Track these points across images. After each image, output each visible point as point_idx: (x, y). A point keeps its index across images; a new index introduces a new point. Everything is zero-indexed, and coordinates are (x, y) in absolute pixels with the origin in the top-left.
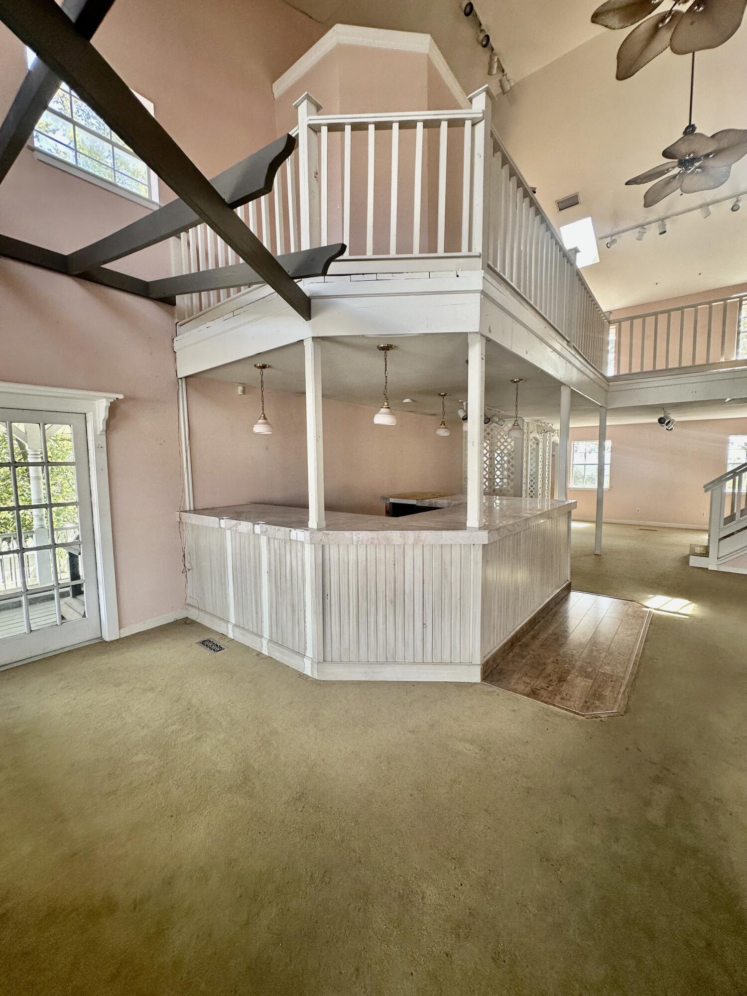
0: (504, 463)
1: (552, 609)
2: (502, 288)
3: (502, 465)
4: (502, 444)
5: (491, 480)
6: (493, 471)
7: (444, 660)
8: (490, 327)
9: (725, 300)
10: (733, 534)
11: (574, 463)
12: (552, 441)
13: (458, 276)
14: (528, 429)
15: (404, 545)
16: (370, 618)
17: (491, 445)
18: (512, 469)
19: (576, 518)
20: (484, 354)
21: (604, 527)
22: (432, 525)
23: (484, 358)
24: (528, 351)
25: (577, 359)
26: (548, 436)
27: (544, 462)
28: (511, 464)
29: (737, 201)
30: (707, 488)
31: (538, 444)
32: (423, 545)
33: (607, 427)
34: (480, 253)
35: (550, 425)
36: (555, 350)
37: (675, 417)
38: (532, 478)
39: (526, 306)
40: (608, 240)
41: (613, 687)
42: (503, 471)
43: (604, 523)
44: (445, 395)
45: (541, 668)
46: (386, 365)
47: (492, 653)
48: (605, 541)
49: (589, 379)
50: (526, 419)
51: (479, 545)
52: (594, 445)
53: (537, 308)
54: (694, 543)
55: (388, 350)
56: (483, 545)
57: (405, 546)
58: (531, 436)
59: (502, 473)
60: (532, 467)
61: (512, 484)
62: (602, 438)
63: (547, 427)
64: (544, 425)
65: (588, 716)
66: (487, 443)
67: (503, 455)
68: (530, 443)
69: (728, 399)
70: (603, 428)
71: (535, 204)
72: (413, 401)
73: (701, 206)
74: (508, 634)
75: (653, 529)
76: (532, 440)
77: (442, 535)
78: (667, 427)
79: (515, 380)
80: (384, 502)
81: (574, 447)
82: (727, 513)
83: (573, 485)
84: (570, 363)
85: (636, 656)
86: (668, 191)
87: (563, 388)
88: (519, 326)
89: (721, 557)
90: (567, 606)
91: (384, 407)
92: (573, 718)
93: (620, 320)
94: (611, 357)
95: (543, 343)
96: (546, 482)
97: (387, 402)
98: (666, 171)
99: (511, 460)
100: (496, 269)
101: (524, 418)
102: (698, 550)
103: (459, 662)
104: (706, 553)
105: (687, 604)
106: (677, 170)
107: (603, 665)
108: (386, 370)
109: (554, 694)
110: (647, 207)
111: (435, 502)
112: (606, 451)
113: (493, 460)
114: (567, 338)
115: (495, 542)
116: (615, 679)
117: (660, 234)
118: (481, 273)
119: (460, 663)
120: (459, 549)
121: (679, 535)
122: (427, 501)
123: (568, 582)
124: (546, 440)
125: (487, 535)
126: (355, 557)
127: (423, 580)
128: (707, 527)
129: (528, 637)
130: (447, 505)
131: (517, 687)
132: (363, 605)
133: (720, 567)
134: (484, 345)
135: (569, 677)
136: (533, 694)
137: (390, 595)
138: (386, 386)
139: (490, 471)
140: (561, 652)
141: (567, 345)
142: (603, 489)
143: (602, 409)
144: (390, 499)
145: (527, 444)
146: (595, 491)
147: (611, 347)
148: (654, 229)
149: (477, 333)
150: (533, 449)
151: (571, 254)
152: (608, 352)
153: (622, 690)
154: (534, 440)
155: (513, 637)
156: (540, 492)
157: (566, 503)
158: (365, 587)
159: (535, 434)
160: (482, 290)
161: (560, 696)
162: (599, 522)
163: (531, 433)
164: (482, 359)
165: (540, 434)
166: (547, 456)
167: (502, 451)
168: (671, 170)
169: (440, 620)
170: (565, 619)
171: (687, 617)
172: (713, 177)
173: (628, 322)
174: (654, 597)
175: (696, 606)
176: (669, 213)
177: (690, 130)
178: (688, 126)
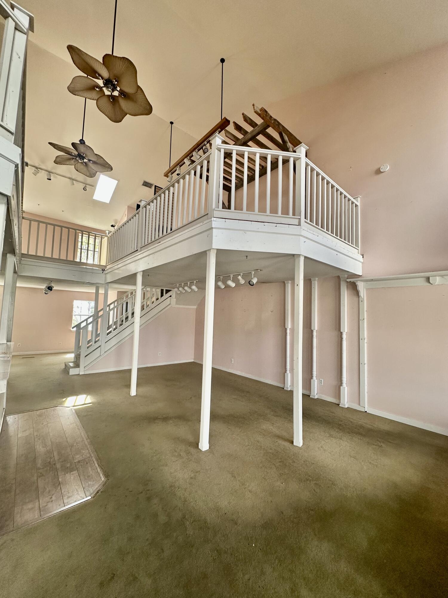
8: (13, 195)
9: (89, 232)
10: (91, 353)
29: (86, 186)
34: (14, 132)
37: (57, 287)
41: (90, 466)
73: (70, 178)
86: (68, 163)
89: (86, 366)
102: (71, 365)
104: (77, 366)
105: (85, 397)
107: (74, 456)
110: (55, 163)
116: (87, 460)
117: (48, 179)
118: (20, 151)
121: (51, 357)
123: (5, 410)
133: (85, 372)
149: (7, 196)
153: (97, 465)
160: (18, 164)
171: (91, 404)
172: (89, 171)
173: (37, 223)
174: (66, 399)
175: (90, 396)
176: (53, 171)
177: (82, 141)
178: (82, 139)
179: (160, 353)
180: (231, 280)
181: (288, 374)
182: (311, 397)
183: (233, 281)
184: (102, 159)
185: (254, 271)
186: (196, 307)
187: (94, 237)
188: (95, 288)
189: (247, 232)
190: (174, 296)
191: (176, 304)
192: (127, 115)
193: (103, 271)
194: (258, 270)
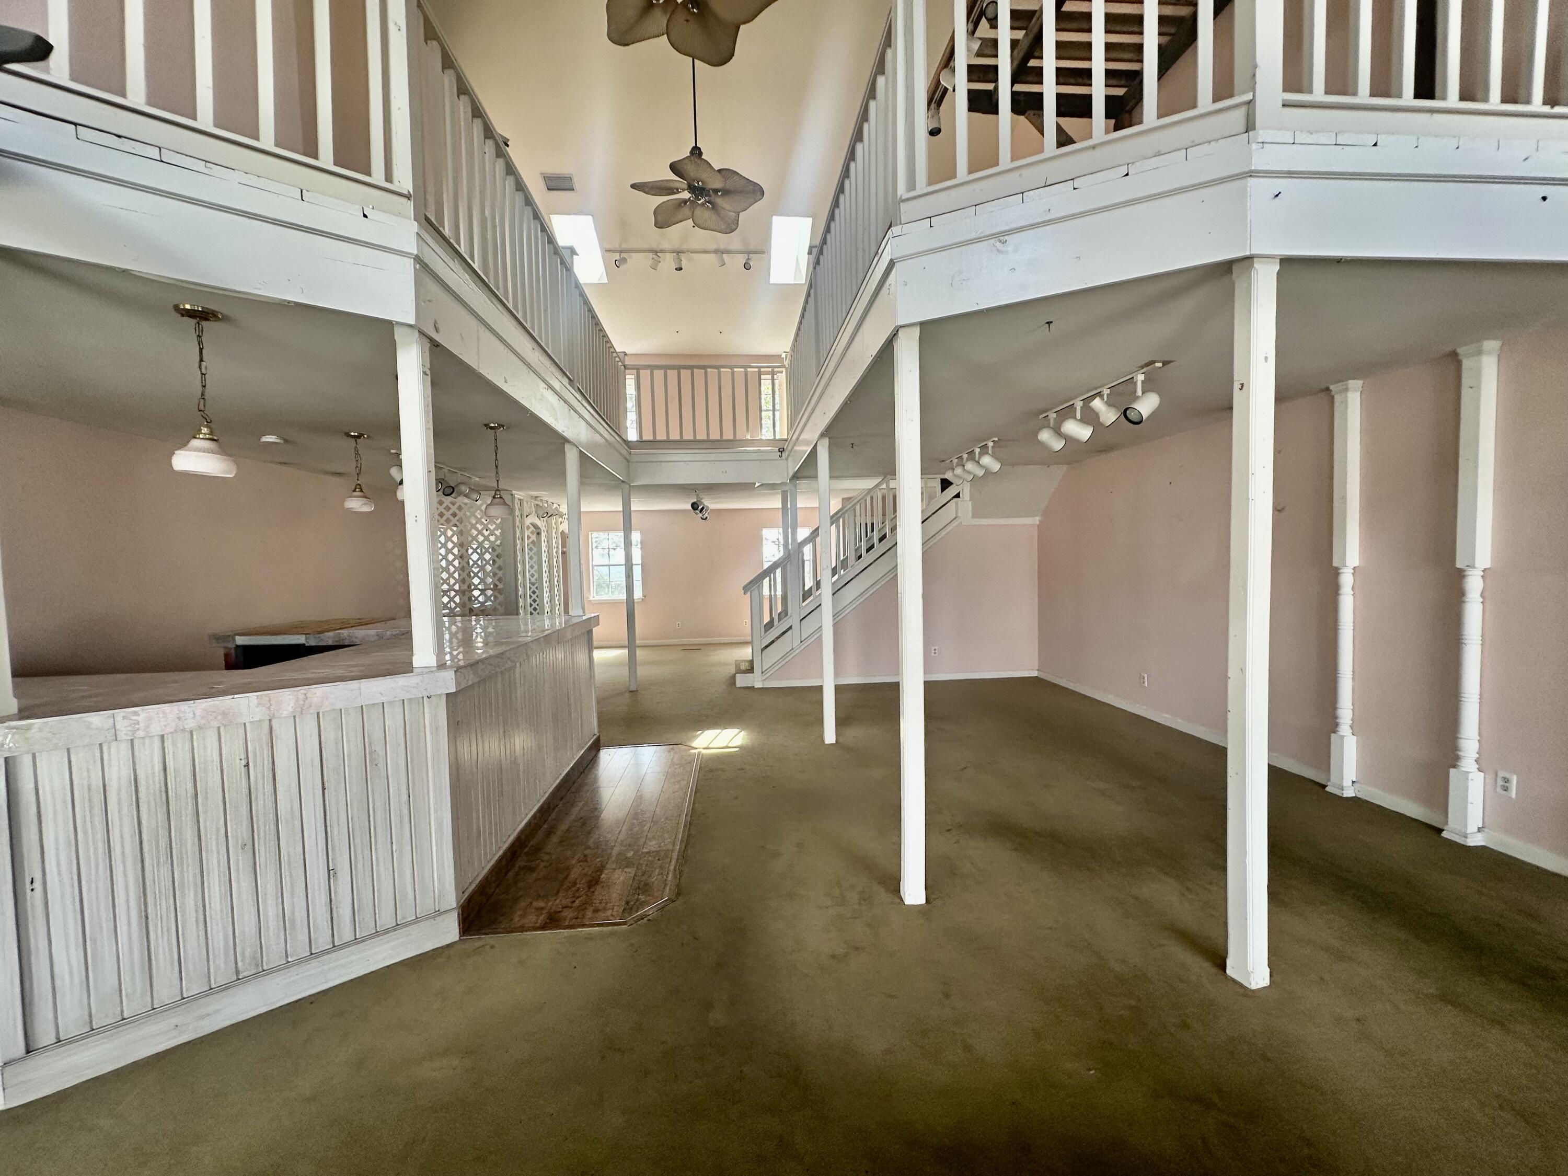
0: (485, 565)
1: (574, 783)
2: (456, 265)
3: (482, 568)
4: (480, 532)
5: (466, 591)
6: (466, 578)
7: (380, 927)
8: (435, 322)
9: (745, 367)
10: (773, 642)
11: (594, 564)
12: (560, 531)
13: (365, 216)
14: (521, 510)
15: (270, 720)
16: (183, 896)
17: (461, 533)
18: (500, 574)
19: (601, 644)
20: (428, 365)
21: (639, 652)
22: (340, 672)
23: (428, 372)
24: (507, 378)
25: (585, 407)
26: (553, 522)
27: (551, 562)
28: (497, 565)
29: (748, 259)
30: (746, 589)
31: (539, 534)
32: (318, 713)
33: (632, 513)
34: (409, 192)
35: (555, 505)
36: (550, 387)
37: (711, 503)
38: (534, 588)
39: (500, 308)
40: (617, 256)
41: (661, 867)
42: (485, 577)
43: (638, 647)
44: (359, 437)
45: (562, 877)
46: (201, 350)
47: (477, 881)
48: (642, 672)
49: (604, 441)
50: (518, 495)
51: (440, 695)
52: (619, 537)
53: (519, 316)
54: (739, 659)
55: (207, 319)
56: (447, 694)
57: (273, 722)
58: (528, 521)
59: (482, 581)
60: (532, 571)
61: (501, 598)
62: (627, 529)
63: (551, 508)
64: (546, 505)
65: (632, 922)
66: (452, 530)
67: (484, 550)
68: (527, 533)
69: (757, 485)
70: (627, 514)
71: (505, 156)
72: (286, 441)
73: (716, 251)
74: (504, 840)
75: (696, 648)
76: (528, 528)
77: (360, 689)
78: (700, 515)
79: (492, 425)
80: (222, 645)
81: (592, 538)
82: (767, 619)
83: (595, 596)
84: (576, 411)
85: (686, 815)
86: (680, 217)
87: (567, 446)
88: (488, 334)
89: (766, 671)
90: (596, 772)
91: (201, 436)
92: (611, 934)
93: (639, 367)
94: (632, 417)
95: (531, 372)
96: (556, 592)
97: (207, 426)
98: (675, 191)
99: (496, 559)
100: (441, 229)
101: (514, 492)
102: (744, 666)
103: (414, 918)
104: (751, 670)
105: (736, 733)
106: (686, 195)
107: (647, 841)
108: (201, 360)
109: (583, 908)
110: (658, 228)
111: (349, 636)
112: (633, 547)
113: (466, 560)
114: (568, 373)
115: (471, 687)
116: (662, 854)
117: (676, 269)
118: (414, 227)
119: (417, 920)
120: (399, 709)
121: (723, 651)
122: (331, 634)
123: (595, 737)
124: (552, 528)
125: (453, 676)
126: (126, 772)
127: (323, 783)
128: (749, 639)
129: (540, 834)
130: (376, 638)
131: (525, 921)
132: (158, 876)
133: (765, 683)
134: (428, 353)
135: (603, 876)
136: (553, 921)
137: (239, 830)
138: (203, 394)
139: (461, 577)
140: (590, 843)
141: (569, 384)
142: (633, 599)
143: (623, 484)
144: (237, 638)
145: (522, 533)
146: (624, 602)
147: (631, 404)
148: (668, 262)
149: (410, 326)
150: (533, 542)
151: (566, 254)
152: (626, 410)
153: (672, 868)
154: (532, 528)
155: (513, 845)
156: (547, 609)
157: (584, 618)
158: (163, 833)
159: (533, 519)
160: (417, 256)
161: (592, 908)
162: (631, 645)
163: (527, 516)
164: (425, 373)
165: (542, 519)
166: (554, 553)
167: (481, 545)
168: (680, 192)
169: (367, 852)
170: (595, 791)
171: (737, 749)
172: (722, 219)
173: (648, 372)
174: (702, 733)
175: (745, 733)
176: (684, 247)
177: (696, 151)
178: (694, 145)
179: (935, 650)
180: (1075, 418)
181: (1343, 737)
182: (1445, 834)
183: (1084, 421)
184: (736, 177)
185: (1143, 371)
186: (1038, 518)
187: (770, 377)
188: (779, 497)
189: (1006, 237)
190: (966, 495)
191: (973, 517)
192: (739, 28)
193: (781, 452)
194: (1153, 362)
